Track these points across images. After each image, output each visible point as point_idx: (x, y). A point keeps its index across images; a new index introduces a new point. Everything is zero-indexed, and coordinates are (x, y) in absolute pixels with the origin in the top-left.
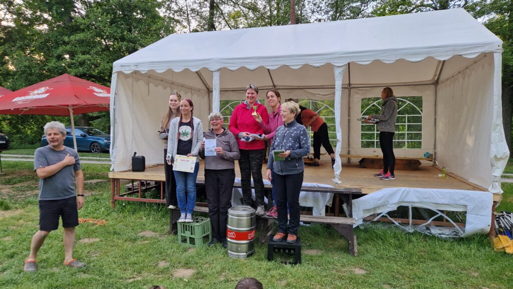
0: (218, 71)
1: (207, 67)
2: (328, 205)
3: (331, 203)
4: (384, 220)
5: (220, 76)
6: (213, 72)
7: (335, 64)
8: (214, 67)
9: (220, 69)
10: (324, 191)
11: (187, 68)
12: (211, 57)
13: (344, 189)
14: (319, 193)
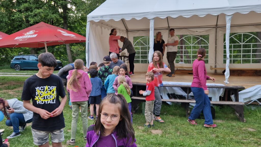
0: (153, 19)
1: (147, 17)
2: (221, 96)
3: (223, 95)
4: (256, 103)
5: (154, 22)
6: (150, 20)
7: (226, 14)
8: (150, 17)
9: (154, 18)
10: (219, 88)
11: (133, 17)
12: (148, 11)
13: (233, 86)
14: (216, 89)
